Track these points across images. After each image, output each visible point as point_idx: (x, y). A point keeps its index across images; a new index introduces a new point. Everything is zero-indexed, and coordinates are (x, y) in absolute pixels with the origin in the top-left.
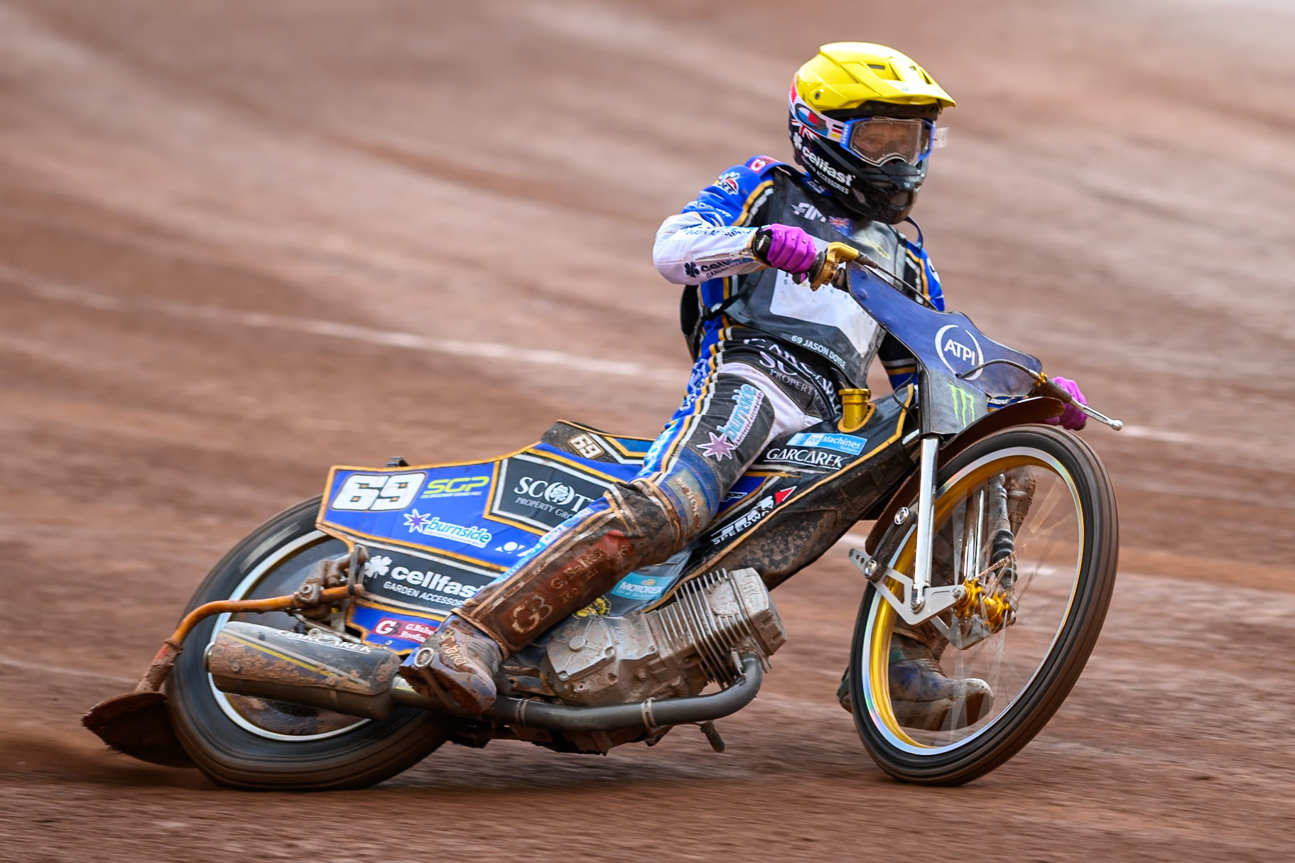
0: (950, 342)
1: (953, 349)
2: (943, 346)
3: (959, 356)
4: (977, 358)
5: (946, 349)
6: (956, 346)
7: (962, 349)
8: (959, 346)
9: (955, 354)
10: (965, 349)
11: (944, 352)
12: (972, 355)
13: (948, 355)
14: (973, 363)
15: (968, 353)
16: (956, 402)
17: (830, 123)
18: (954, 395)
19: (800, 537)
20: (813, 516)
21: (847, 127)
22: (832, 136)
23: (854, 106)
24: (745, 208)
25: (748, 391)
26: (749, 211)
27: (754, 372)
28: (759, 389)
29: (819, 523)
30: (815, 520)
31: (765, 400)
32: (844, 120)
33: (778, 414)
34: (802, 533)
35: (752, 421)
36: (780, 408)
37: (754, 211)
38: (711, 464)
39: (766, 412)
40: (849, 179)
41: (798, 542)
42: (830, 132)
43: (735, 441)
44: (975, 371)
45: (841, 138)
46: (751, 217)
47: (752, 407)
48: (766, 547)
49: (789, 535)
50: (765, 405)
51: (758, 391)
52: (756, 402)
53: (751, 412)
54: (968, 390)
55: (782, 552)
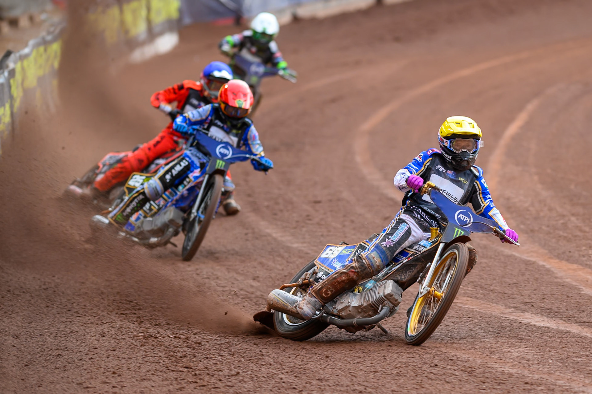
0: (461, 215)
1: (461, 217)
2: (458, 216)
3: (463, 219)
4: (470, 221)
5: (458, 217)
6: (462, 216)
7: (465, 218)
8: (464, 216)
9: (461, 219)
10: (466, 217)
11: (457, 218)
12: (468, 220)
13: (459, 219)
14: (468, 222)
15: (467, 219)
16: (456, 233)
17: (445, 140)
18: (456, 231)
19: (410, 272)
20: (414, 266)
21: (449, 141)
22: (446, 144)
23: (450, 135)
24: (423, 166)
25: (404, 225)
26: (425, 167)
27: (409, 218)
28: (408, 224)
29: (416, 268)
30: (415, 267)
31: (409, 228)
32: (448, 139)
33: (413, 233)
34: (411, 270)
35: (402, 235)
36: (414, 231)
37: (426, 167)
38: (385, 249)
39: (408, 233)
40: (450, 157)
41: (409, 273)
42: (445, 143)
43: (395, 241)
44: (468, 224)
45: (447, 145)
46: (425, 169)
47: (403, 230)
48: (400, 274)
49: (407, 271)
50: (409, 230)
51: (408, 225)
52: (406, 228)
53: (402, 232)
54: (462, 230)
55: (404, 276)
